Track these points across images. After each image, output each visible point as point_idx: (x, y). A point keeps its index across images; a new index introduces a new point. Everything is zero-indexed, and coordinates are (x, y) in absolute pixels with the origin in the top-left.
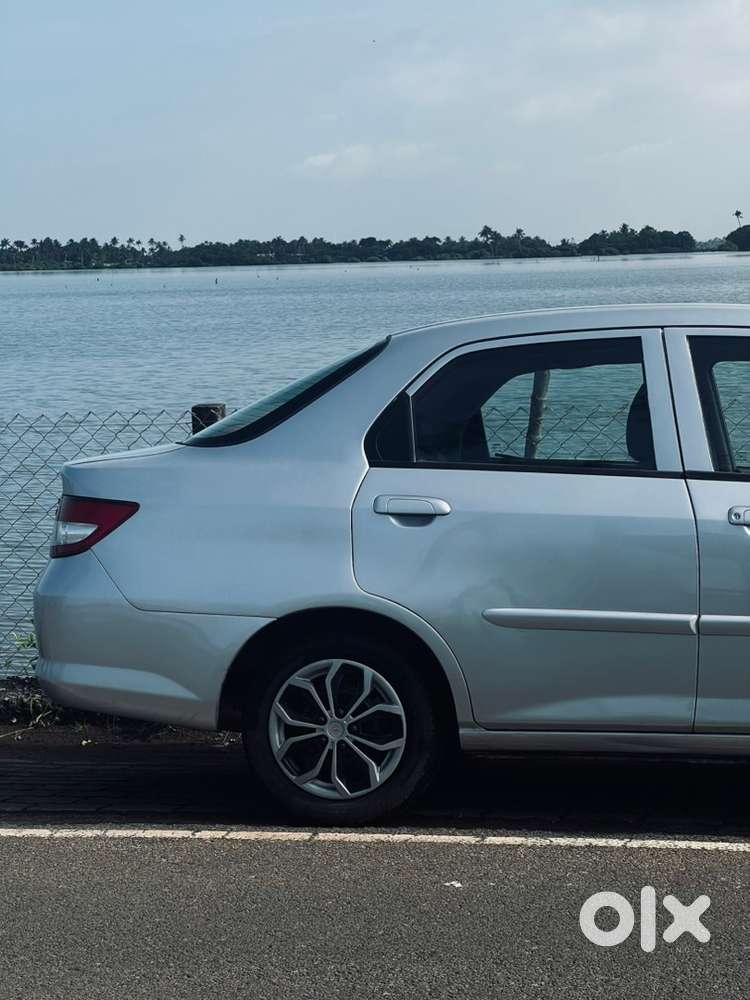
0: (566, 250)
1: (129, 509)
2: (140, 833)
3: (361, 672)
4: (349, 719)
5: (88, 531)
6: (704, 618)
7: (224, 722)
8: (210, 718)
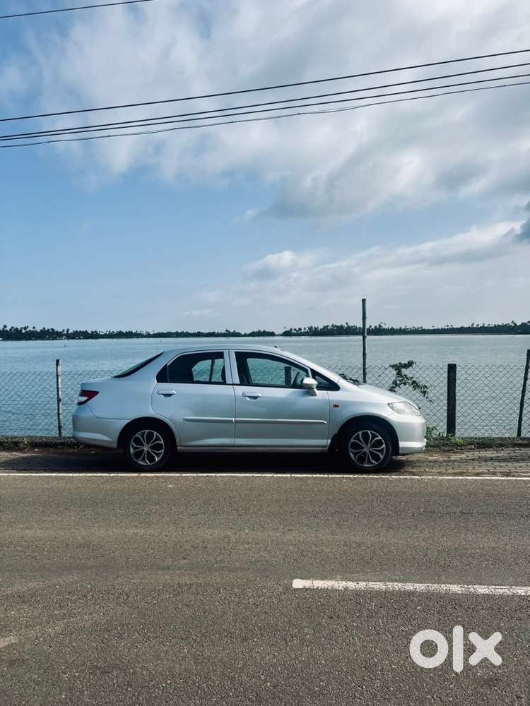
0: (245, 335)
1: (96, 393)
2: (95, 475)
3: (153, 433)
4: (150, 445)
5: (86, 398)
6: (237, 419)
7: (118, 447)
8: (115, 445)
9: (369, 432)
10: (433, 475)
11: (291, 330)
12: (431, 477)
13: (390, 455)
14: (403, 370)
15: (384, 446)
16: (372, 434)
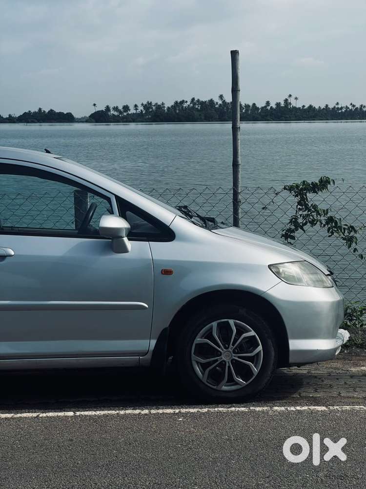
0: (11, 120)
9: (232, 322)
10: (353, 404)
11: (108, 108)
12: (348, 408)
13: (271, 366)
14: (310, 196)
15: (260, 348)
16: (236, 325)
